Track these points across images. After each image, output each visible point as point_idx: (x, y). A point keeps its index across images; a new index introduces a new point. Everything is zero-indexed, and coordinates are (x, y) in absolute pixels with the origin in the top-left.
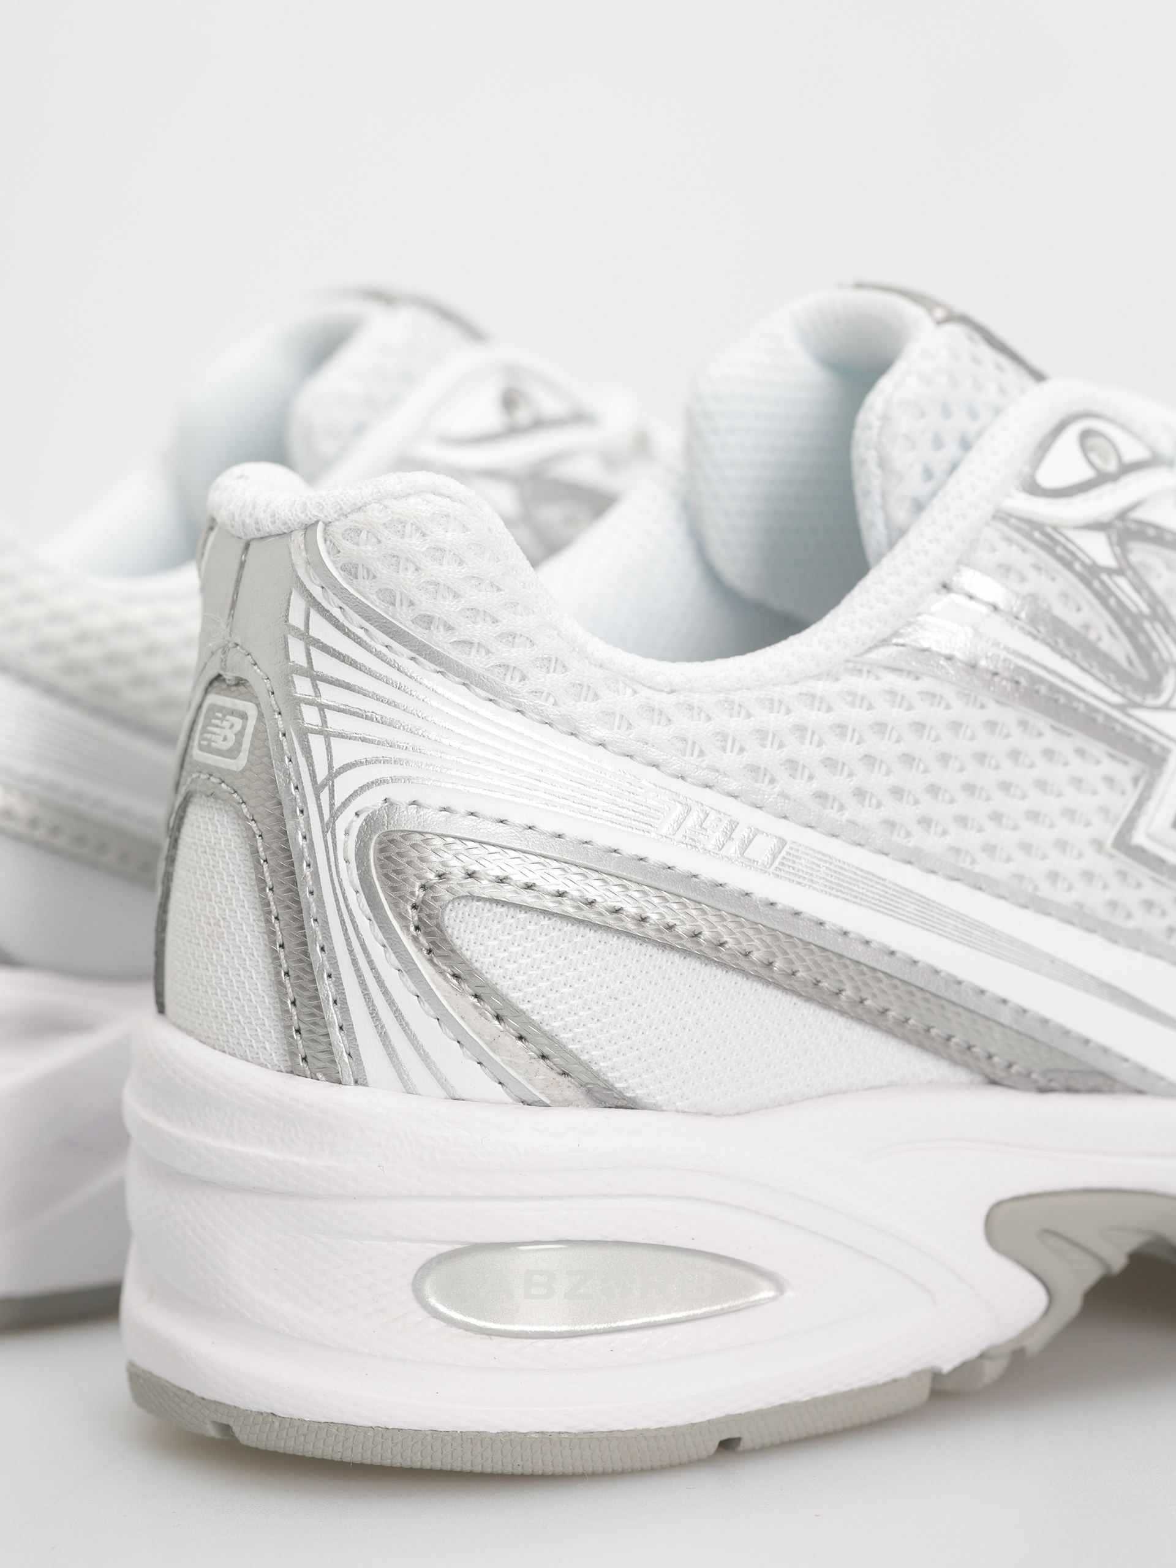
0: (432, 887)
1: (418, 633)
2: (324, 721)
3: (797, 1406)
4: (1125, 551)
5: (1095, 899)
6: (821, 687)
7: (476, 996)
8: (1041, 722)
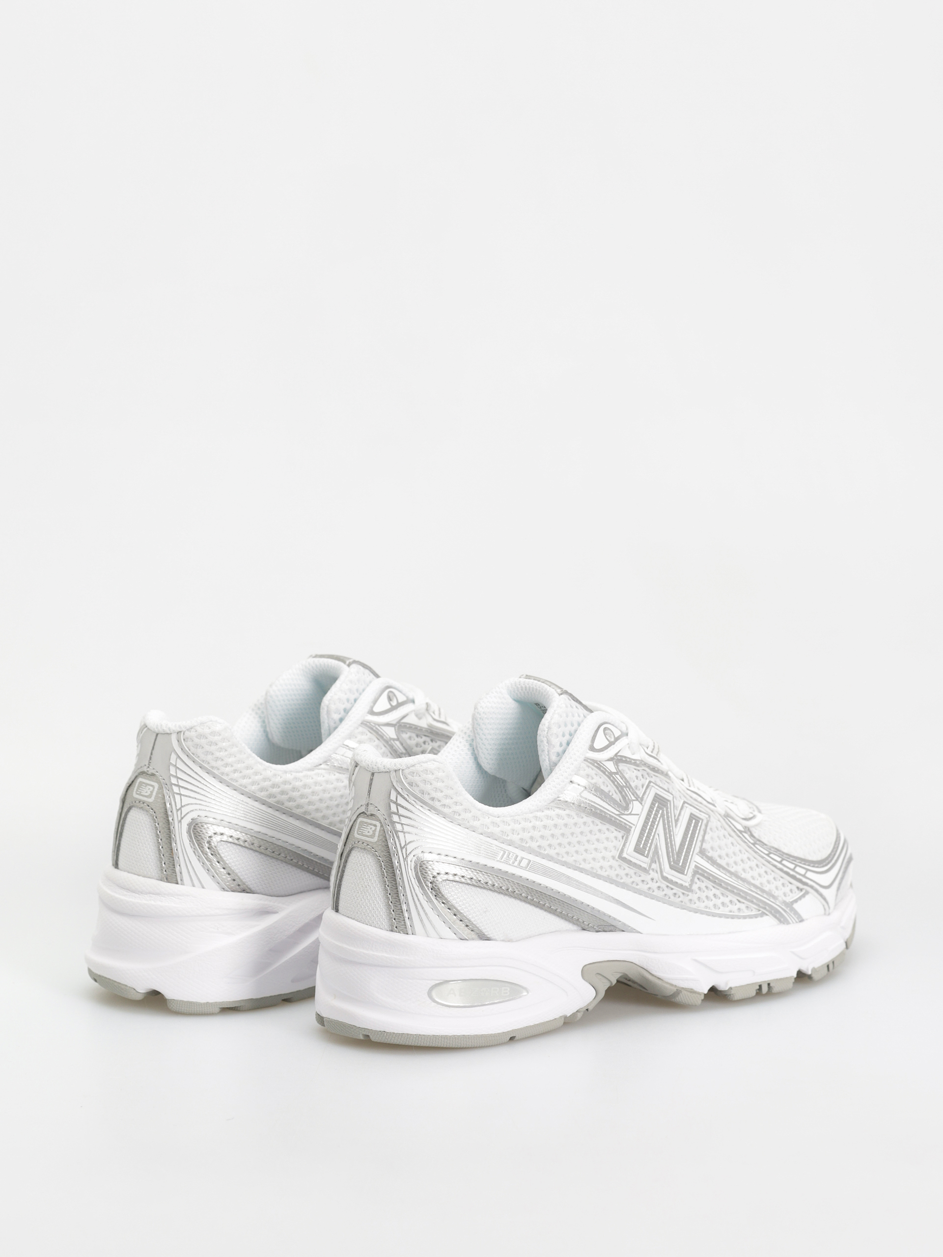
0: (435, 877)
1: (430, 802)
2: (403, 829)
3: (531, 1026)
4: (618, 766)
5: (612, 874)
6: (539, 814)
7: (449, 909)
8: (597, 821)
